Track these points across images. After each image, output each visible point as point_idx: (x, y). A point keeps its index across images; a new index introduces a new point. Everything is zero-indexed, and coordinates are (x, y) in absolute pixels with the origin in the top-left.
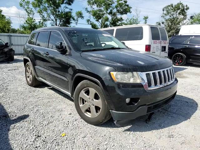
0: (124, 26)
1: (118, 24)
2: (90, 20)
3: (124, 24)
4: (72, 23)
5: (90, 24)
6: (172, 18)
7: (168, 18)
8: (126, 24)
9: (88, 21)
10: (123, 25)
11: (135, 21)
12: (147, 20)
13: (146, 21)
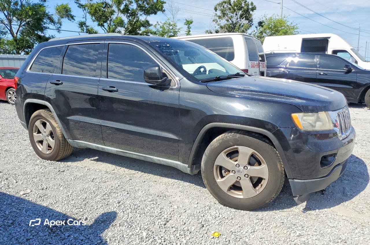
0: (151, 36)
1: (140, 32)
2: (85, 24)
3: (151, 33)
4: (48, 28)
5: (85, 31)
6: (231, 24)
7: (225, 23)
8: (155, 33)
9: (82, 24)
10: (149, 34)
11: (171, 28)
12: (191, 25)
13: (189, 28)
